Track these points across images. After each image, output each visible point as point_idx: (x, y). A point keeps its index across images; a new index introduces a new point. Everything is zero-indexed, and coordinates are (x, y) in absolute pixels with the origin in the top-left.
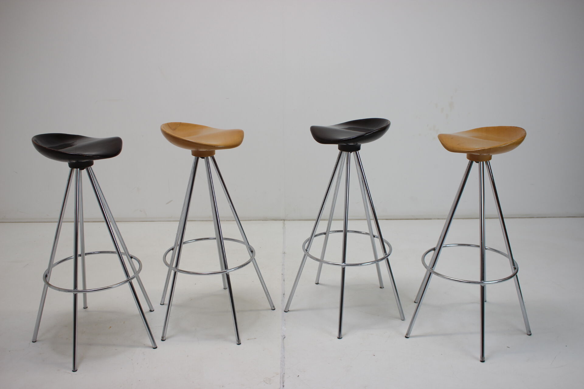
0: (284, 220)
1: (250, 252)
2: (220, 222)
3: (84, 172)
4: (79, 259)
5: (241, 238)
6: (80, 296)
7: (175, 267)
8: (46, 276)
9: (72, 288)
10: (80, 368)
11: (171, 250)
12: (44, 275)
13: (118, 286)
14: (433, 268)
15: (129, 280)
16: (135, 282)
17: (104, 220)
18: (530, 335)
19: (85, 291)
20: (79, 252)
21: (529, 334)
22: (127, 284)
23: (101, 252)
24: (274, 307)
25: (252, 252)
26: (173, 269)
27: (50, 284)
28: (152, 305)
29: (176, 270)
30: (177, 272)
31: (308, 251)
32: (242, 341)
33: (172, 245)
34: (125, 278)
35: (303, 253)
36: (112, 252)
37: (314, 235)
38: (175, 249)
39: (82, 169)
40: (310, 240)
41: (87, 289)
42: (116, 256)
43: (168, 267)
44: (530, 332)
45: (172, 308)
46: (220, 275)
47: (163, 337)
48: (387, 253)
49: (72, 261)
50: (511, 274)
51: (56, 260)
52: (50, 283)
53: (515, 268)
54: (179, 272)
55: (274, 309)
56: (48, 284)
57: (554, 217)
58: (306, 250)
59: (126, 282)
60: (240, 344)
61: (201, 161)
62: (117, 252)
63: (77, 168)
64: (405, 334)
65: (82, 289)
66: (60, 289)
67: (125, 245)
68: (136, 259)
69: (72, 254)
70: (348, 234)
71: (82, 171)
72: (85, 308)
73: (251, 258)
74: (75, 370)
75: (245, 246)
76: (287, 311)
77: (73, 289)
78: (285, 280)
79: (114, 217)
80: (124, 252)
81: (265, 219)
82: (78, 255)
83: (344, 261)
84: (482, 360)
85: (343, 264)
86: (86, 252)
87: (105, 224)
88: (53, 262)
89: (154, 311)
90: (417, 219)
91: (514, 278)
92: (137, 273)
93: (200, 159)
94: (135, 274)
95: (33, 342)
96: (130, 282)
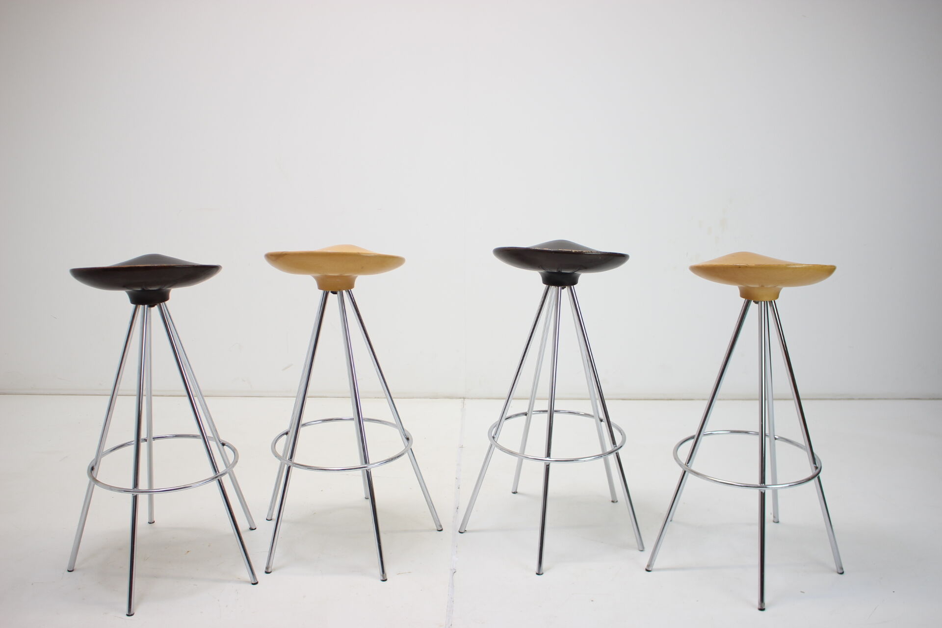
0: (464, 398)
1: (405, 440)
2: (360, 399)
3: (155, 310)
4: (144, 446)
5: (391, 419)
6: (143, 499)
7: (289, 459)
8: (93, 469)
9: (130, 485)
10: (138, 610)
11: (283, 434)
12: (89, 466)
13: (200, 485)
14: (688, 463)
15: (218, 478)
16: (226, 480)
17: (185, 393)
18: (842, 573)
19: (150, 492)
20: (143, 435)
21: (840, 572)
22: (215, 483)
23: (177, 436)
24: (441, 526)
25: (408, 439)
26: (286, 462)
27: (97, 481)
28: (253, 520)
29: (290, 464)
30: (291, 467)
31: (496, 439)
32: (388, 576)
33: (286, 428)
34: (212, 474)
35: (488, 443)
36: (194, 436)
37: (504, 417)
38: (290, 434)
39: (152, 306)
40: (498, 426)
41: (154, 488)
42: (200, 441)
43: (279, 459)
44: (842, 569)
45: (282, 526)
46: (359, 472)
47: (267, 568)
48: (617, 445)
49: (132, 449)
50: (810, 474)
51: (108, 445)
52: (97, 479)
53: (816, 468)
54: (294, 466)
55: (441, 529)
56: (94, 480)
57: (885, 399)
58: (494, 437)
59: (213, 479)
60: (386, 580)
61: (333, 299)
62: (201, 436)
63: (143, 304)
64: (646, 565)
65: (147, 489)
66: (111, 488)
67: (214, 425)
68: (230, 447)
69: (132, 437)
70: (555, 415)
71: (152, 308)
72: (151, 523)
73: (406, 447)
74: (130, 614)
75: (398, 430)
76: (462, 531)
77: (131, 488)
78: (460, 487)
79: (201, 389)
80: (212, 436)
81: (435, 397)
82: (141, 440)
83: (548, 455)
84: (761, 607)
85: (548, 459)
86: (154, 435)
87: (187, 399)
88: (103, 450)
89: (255, 529)
90: (671, 399)
91: (815, 481)
92: (230, 467)
93: (330, 295)
94: (228, 468)
95: (69, 571)
96: (219, 480)
